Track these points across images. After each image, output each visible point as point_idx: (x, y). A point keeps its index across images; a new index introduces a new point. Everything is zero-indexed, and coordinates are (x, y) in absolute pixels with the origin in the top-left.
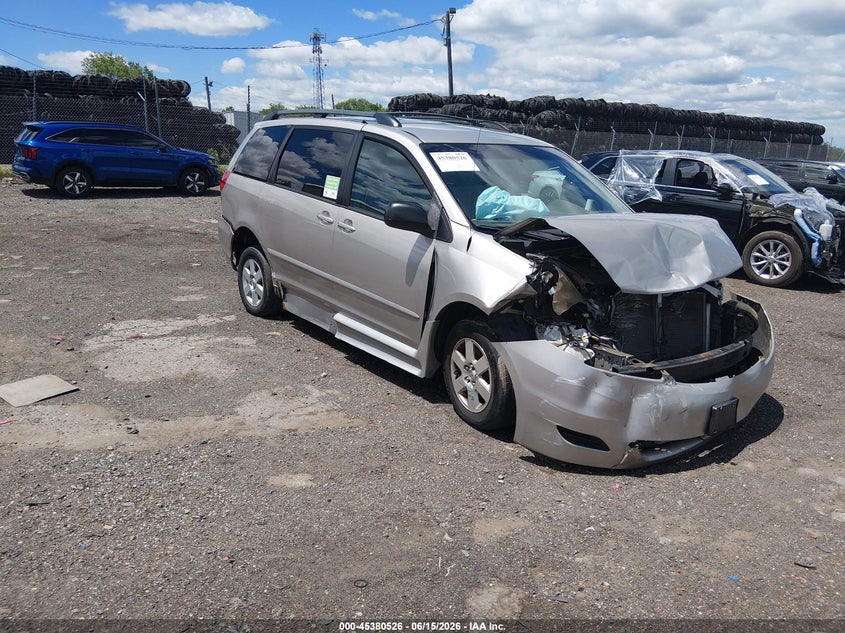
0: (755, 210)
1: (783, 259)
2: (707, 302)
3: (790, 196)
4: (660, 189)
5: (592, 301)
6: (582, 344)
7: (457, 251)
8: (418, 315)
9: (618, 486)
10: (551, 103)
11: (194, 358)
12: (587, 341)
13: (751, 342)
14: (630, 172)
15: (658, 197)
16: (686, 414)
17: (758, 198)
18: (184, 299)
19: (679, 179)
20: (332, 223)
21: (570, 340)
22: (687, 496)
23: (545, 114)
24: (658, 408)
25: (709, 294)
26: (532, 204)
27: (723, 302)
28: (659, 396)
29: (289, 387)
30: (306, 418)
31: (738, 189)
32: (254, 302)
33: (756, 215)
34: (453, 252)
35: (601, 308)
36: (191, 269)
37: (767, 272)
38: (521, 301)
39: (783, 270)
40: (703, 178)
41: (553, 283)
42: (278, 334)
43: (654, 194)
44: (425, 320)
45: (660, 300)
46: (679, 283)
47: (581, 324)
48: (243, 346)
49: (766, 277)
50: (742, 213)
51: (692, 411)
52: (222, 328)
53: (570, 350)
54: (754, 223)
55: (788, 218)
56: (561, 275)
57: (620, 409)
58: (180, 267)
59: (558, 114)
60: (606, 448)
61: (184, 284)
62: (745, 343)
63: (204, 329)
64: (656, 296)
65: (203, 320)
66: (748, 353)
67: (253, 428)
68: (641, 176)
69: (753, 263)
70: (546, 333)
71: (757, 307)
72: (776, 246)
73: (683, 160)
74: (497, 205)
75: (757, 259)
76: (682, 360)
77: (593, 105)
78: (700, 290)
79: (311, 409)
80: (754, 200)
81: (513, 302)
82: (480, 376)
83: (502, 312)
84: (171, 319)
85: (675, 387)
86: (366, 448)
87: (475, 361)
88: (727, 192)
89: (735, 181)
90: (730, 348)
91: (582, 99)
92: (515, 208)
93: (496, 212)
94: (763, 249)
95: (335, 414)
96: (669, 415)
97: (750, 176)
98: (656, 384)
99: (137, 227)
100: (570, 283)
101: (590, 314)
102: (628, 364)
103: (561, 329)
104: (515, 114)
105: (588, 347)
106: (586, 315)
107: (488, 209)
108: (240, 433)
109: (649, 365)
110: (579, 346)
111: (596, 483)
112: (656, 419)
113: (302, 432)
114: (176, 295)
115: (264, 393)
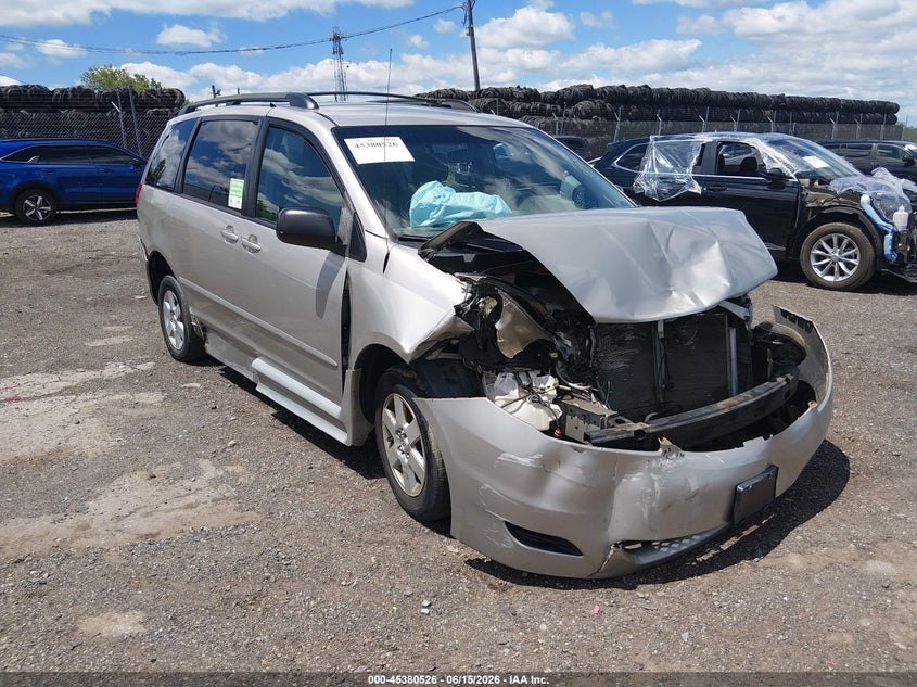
0: (814, 199)
1: (850, 257)
2: (731, 325)
3: (856, 180)
4: (698, 180)
5: (562, 335)
6: (544, 399)
7: (370, 272)
8: (336, 362)
9: (597, 608)
10: (589, 93)
11: (73, 426)
12: (554, 393)
13: (797, 376)
14: (662, 161)
15: (697, 189)
16: (696, 500)
17: (816, 183)
18: (99, 343)
19: (721, 166)
20: (236, 241)
21: (529, 392)
22: (697, 623)
23: (582, 105)
24: (653, 494)
25: (732, 316)
26: (485, 203)
27: (753, 325)
28: (656, 477)
29: (178, 465)
30: (181, 513)
31: (792, 175)
32: (177, 343)
33: (815, 204)
34: (367, 274)
35: (574, 344)
36: (132, 303)
37: (831, 272)
38: (454, 342)
39: (850, 269)
40: (752, 165)
41: (497, 313)
42: (198, 385)
43: (692, 186)
44: (345, 368)
45: (661, 328)
46: (682, 304)
47: (546, 368)
48: (144, 406)
49: (829, 278)
50: (797, 205)
51: (704, 496)
52: (128, 382)
53: (527, 409)
54: (813, 214)
55: (854, 206)
56: (507, 302)
57: (597, 497)
58: (120, 301)
59: (597, 104)
60: (578, 553)
61: (113, 322)
62: (787, 380)
63: (104, 384)
64: (655, 323)
65: (110, 371)
66: (792, 394)
67: (98, 535)
68: (675, 165)
69: (813, 263)
70: (496, 384)
71: (806, 326)
72: (840, 241)
73: (724, 143)
74: (434, 206)
75: (819, 258)
76: (689, 414)
77: (636, 92)
78: (716, 311)
79: (191, 499)
80: (811, 187)
81: (441, 344)
82: (412, 446)
83: (429, 358)
84: (69, 372)
85: (681, 461)
86: (243, 561)
87: (406, 425)
88: (778, 179)
89: (787, 165)
90: (763, 390)
91: (623, 86)
92: (460, 209)
93: (435, 216)
94: (825, 246)
95: (223, 505)
96: (670, 504)
97: (806, 158)
98: (650, 459)
99: (94, 255)
100: (523, 313)
101: (559, 352)
102: (609, 426)
103: (517, 377)
104: (548, 106)
105: (555, 402)
106: (554, 355)
107: (424, 212)
108: (77, 544)
109: (639, 426)
110: (540, 401)
111: (567, 605)
112: (651, 510)
113: (163, 538)
114: (94, 338)
115: (140, 476)
